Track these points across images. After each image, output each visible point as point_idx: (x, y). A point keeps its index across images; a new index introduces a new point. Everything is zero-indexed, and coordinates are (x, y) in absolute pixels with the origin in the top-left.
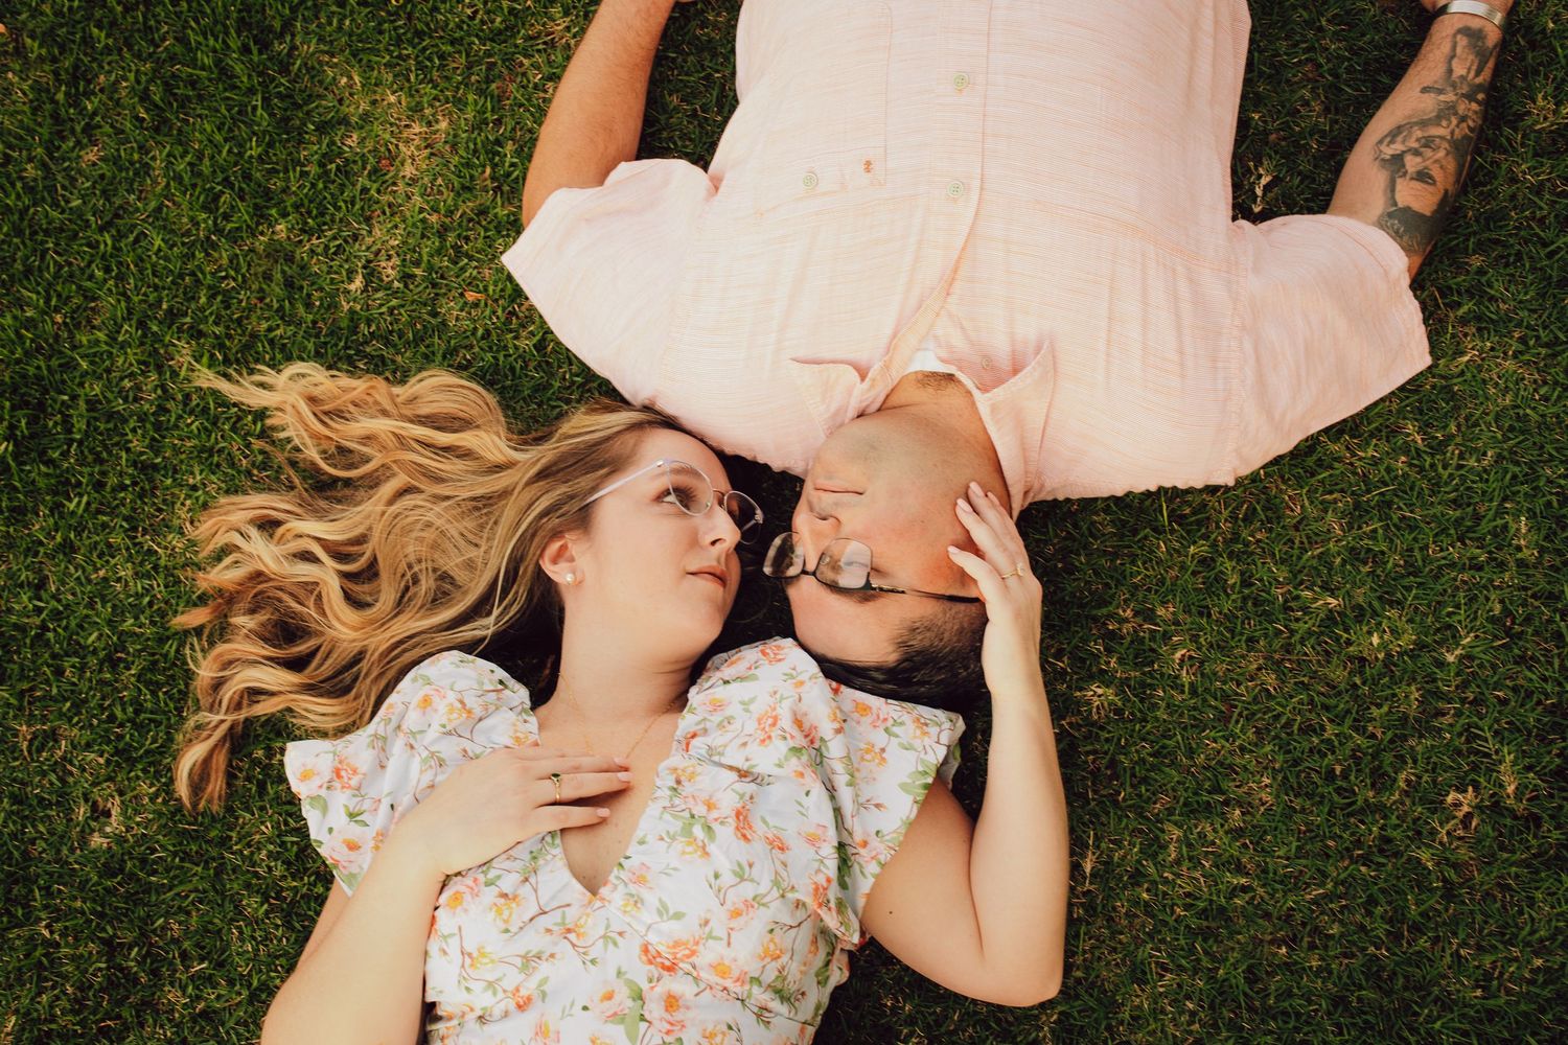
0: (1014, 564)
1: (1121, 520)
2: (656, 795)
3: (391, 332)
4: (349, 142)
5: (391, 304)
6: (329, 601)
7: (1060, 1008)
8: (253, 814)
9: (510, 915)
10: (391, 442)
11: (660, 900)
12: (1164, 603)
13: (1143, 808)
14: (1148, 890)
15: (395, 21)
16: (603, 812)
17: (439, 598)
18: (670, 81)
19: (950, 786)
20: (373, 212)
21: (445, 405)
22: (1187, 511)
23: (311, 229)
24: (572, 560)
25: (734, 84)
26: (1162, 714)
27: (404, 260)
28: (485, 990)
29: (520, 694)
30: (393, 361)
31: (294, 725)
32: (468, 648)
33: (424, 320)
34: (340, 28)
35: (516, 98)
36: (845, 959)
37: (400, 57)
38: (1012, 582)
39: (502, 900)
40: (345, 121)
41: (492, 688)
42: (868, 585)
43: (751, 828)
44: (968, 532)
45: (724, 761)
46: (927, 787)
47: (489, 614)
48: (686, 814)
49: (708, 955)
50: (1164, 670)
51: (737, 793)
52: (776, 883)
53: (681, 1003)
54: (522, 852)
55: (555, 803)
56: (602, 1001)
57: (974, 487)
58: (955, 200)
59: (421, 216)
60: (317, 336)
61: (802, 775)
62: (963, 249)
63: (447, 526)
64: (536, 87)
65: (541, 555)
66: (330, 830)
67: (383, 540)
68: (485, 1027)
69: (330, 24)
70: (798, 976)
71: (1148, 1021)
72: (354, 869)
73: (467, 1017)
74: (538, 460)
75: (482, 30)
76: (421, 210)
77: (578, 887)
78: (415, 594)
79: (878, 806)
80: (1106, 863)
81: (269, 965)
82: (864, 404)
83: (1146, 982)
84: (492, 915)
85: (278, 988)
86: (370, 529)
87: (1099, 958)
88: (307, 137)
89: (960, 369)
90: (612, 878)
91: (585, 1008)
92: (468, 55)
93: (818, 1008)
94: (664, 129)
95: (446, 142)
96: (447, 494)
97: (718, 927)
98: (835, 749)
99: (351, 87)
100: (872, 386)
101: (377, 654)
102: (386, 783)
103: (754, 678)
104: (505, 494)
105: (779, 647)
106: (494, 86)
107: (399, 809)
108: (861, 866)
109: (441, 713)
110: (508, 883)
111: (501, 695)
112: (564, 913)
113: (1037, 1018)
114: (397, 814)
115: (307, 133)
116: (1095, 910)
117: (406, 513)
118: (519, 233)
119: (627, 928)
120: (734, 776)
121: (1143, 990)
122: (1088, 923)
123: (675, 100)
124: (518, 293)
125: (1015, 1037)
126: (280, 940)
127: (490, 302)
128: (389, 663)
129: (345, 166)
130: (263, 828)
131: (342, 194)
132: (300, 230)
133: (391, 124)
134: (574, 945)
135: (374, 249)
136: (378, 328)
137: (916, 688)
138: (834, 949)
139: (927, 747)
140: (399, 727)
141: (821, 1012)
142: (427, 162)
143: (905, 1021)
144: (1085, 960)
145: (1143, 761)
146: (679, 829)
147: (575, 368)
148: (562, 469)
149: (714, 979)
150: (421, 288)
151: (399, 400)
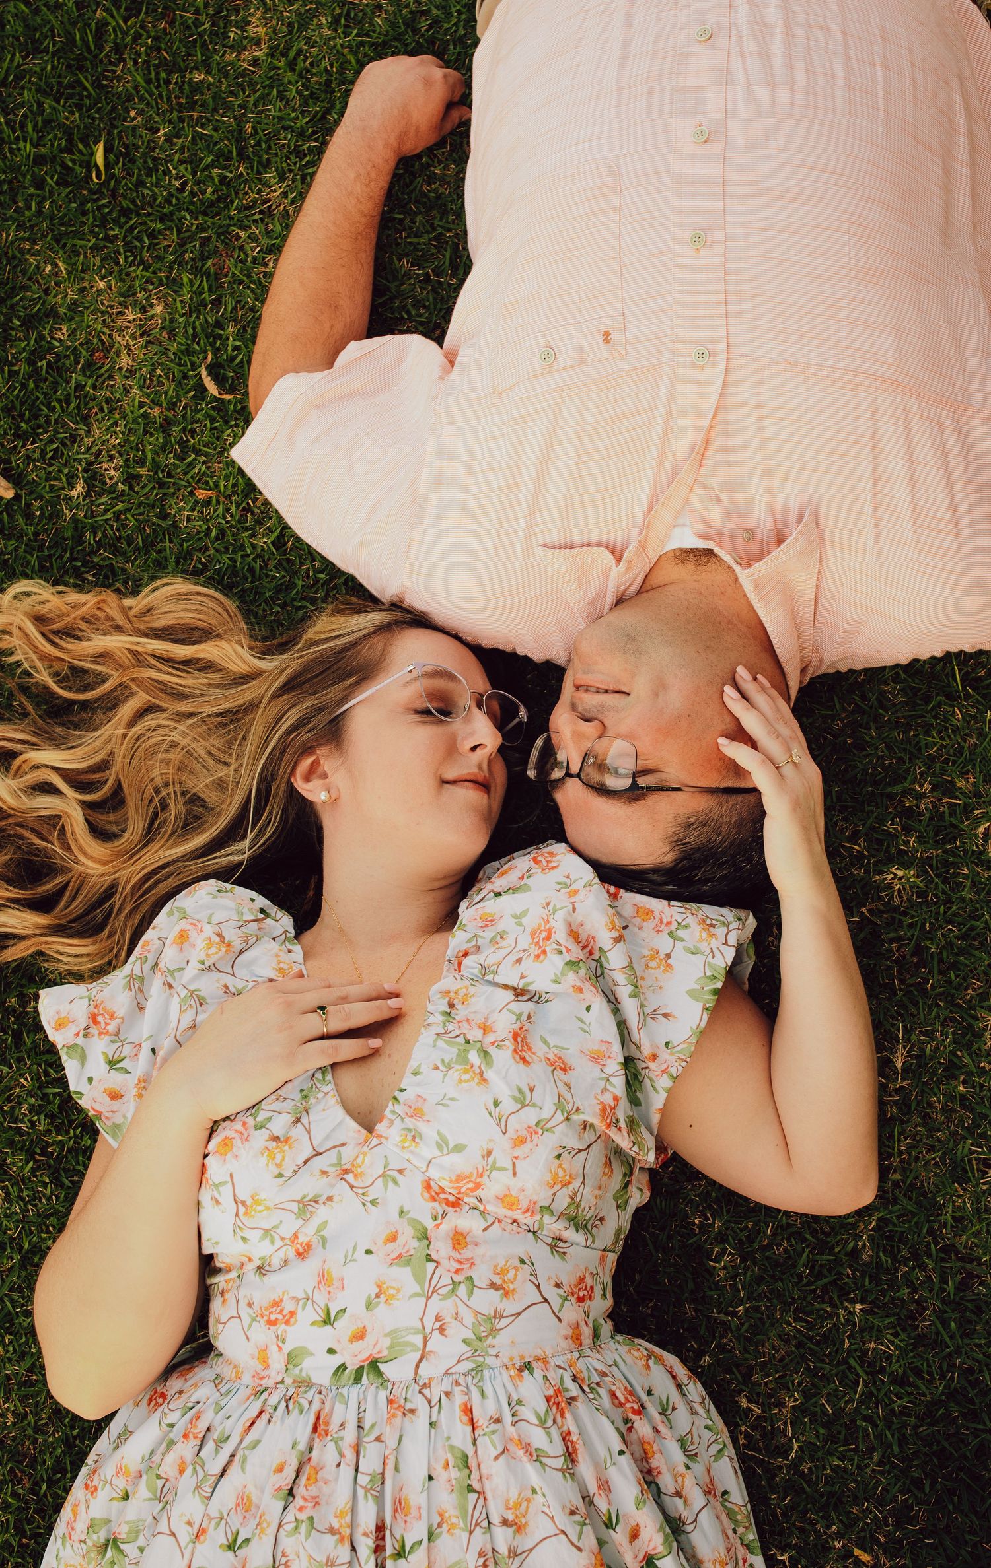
0: (789, 750)
1: (912, 688)
2: (428, 1022)
3: (119, 539)
4: (59, 335)
5: (117, 508)
6: (73, 833)
7: (878, 1215)
8: (11, 1067)
9: (283, 1159)
10: (127, 659)
11: (439, 1133)
12: (963, 774)
13: (953, 995)
14: (964, 1082)
15: (98, 200)
16: (375, 1042)
17: (190, 824)
18: (398, 244)
19: (746, 987)
20: (90, 409)
21: (182, 615)
22: (983, 673)
23: (25, 432)
24: (324, 776)
25: (466, 242)
26: (968, 894)
27: (127, 460)
28: (262, 1238)
29: (285, 922)
30: (124, 570)
31: (46, 970)
32: (225, 875)
33: (154, 524)
34: (40, 212)
35: (234, 275)
36: (645, 1178)
37: (106, 238)
38: (788, 770)
39: (274, 1144)
40: (52, 313)
41: (252, 918)
42: (634, 786)
43: (530, 1049)
44: (738, 720)
45: (498, 979)
46: (716, 992)
47: (243, 838)
48: (461, 1040)
49: (493, 1187)
50: (967, 846)
51: (513, 1013)
52: (559, 1106)
53: (469, 1239)
54: (291, 1091)
55: (323, 1037)
56: (385, 1243)
57: (741, 670)
58: (701, 367)
59: (142, 411)
60: (40, 549)
61: (580, 990)
62: (714, 417)
63: (194, 746)
64: (255, 259)
65: (293, 773)
66: (90, 1080)
67: (126, 766)
68: (266, 1279)
69: (29, 208)
70: (593, 1201)
71: (971, 1222)
72: (118, 1119)
73: (246, 1268)
74: (283, 670)
75: (193, 203)
76: (141, 405)
77: (354, 1125)
78: (165, 820)
79: (666, 1015)
80: (918, 1057)
81: (40, 1226)
82: (623, 587)
83: (968, 1181)
84: (264, 1160)
85: (49, 1248)
86: (112, 753)
87: (917, 1159)
88: (13, 333)
89: (720, 545)
90: (387, 1113)
91: (368, 1252)
92: (179, 232)
93: (618, 1232)
94: (396, 297)
95: (162, 328)
96: (192, 710)
97: (502, 1158)
98: (616, 959)
99: (57, 275)
100: (628, 569)
101: (129, 888)
102: (146, 1026)
103: (527, 888)
104: (251, 707)
105: (551, 854)
106: (210, 263)
107: (161, 1053)
108: (652, 1081)
109: (198, 950)
110: (279, 1125)
111: (262, 925)
112: (339, 1153)
113: (854, 1226)
114: (158, 1059)
115: (12, 329)
116: (909, 1107)
117: (149, 734)
118: (248, 422)
119: (406, 1165)
120: (510, 995)
121: (964, 1190)
122: (902, 1122)
123: (405, 264)
124: (251, 488)
125: (833, 1248)
126: (49, 1199)
127: (222, 499)
128: (142, 895)
129: (56, 362)
130: (22, 1080)
131: (56, 392)
132: (14, 435)
133: (103, 313)
134: (352, 1187)
135: (94, 450)
136: (105, 535)
137: (696, 887)
138: (631, 1170)
139: (715, 950)
140: (156, 964)
141: (622, 1236)
142: (144, 351)
143: (716, 1239)
144: (902, 1161)
145: (951, 944)
146: (454, 1056)
147: (318, 564)
148: (309, 680)
149: (502, 1212)
150: (147, 489)
151: (132, 613)
